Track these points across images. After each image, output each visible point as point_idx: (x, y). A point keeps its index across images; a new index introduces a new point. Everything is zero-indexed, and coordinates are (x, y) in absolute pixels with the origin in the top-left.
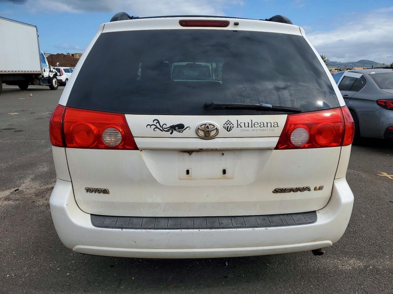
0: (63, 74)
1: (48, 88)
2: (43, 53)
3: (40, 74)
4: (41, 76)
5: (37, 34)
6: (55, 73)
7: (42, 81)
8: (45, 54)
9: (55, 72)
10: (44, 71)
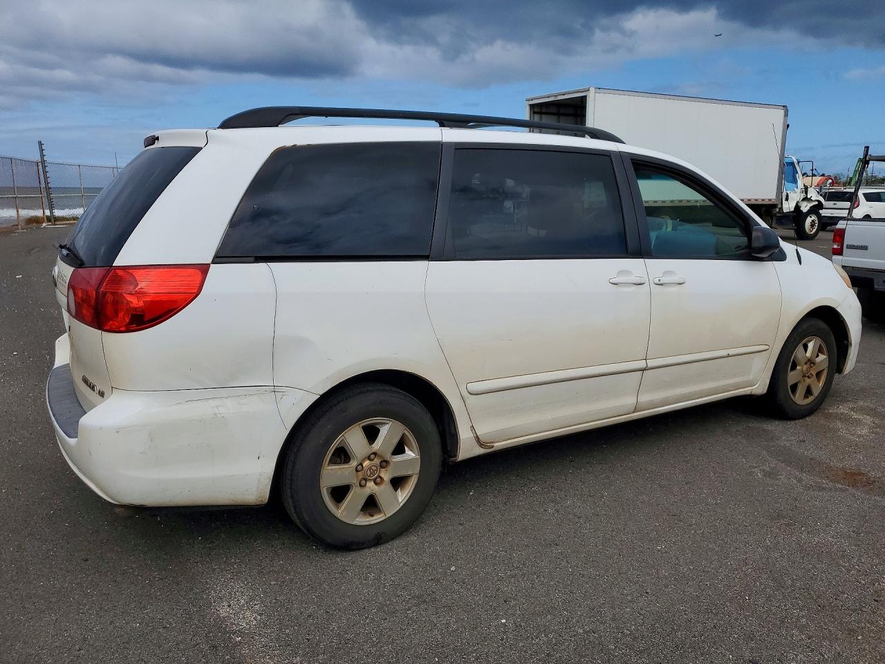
0: (858, 206)
1: (792, 233)
2: (795, 161)
3: (774, 206)
4: (777, 210)
5: (785, 121)
6: (817, 203)
7: (777, 220)
8: (799, 162)
9: (818, 201)
10: (787, 199)
